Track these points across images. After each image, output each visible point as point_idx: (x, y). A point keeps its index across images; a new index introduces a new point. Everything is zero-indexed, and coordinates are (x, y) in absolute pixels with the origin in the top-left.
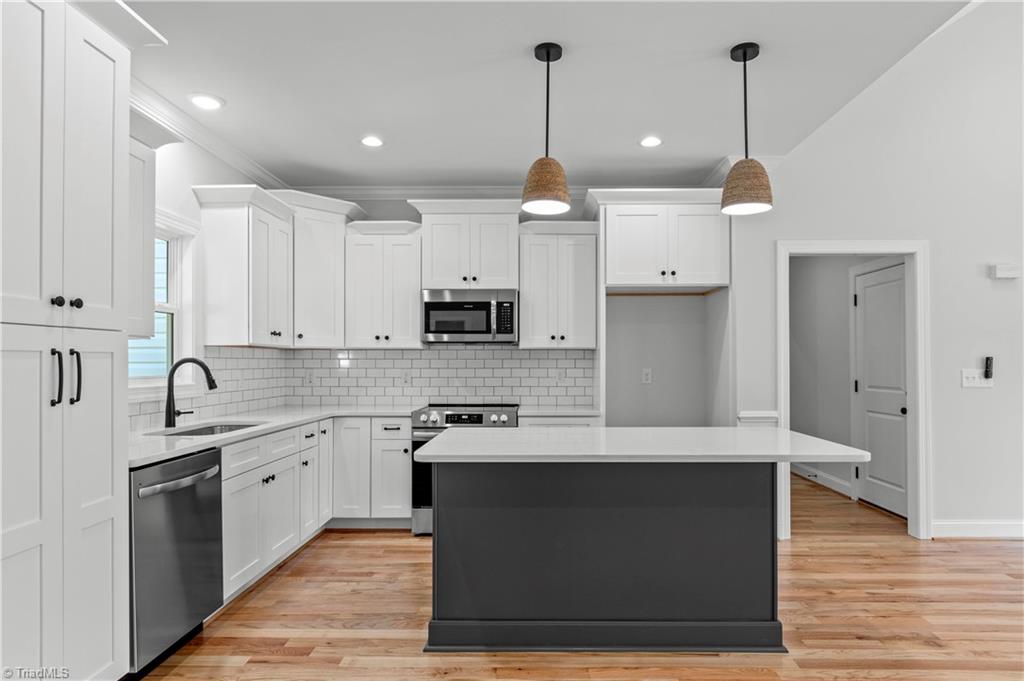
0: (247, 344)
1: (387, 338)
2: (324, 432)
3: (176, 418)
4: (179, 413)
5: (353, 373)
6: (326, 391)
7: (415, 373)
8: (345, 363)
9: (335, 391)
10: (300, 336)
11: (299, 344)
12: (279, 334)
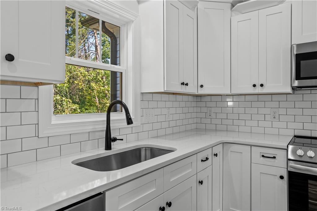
0: (163, 91)
1: (262, 85)
2: (216, 155)
3: (112, 143)
4: (115, 140)
5: (235, 110)
6: (219, 122)
7: (282, 111)
8: (230, 104)
9: (225, 122)
10: (202, 86)
11: (201, 92)
12: (187, 84)
